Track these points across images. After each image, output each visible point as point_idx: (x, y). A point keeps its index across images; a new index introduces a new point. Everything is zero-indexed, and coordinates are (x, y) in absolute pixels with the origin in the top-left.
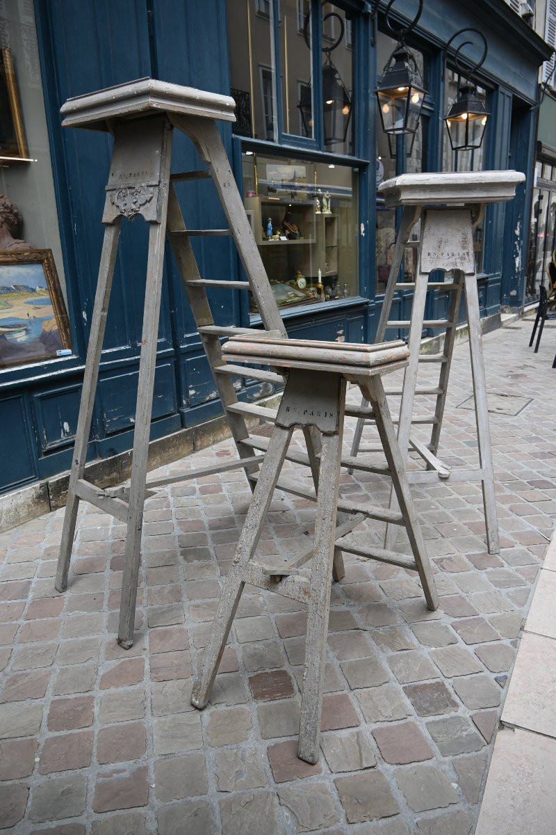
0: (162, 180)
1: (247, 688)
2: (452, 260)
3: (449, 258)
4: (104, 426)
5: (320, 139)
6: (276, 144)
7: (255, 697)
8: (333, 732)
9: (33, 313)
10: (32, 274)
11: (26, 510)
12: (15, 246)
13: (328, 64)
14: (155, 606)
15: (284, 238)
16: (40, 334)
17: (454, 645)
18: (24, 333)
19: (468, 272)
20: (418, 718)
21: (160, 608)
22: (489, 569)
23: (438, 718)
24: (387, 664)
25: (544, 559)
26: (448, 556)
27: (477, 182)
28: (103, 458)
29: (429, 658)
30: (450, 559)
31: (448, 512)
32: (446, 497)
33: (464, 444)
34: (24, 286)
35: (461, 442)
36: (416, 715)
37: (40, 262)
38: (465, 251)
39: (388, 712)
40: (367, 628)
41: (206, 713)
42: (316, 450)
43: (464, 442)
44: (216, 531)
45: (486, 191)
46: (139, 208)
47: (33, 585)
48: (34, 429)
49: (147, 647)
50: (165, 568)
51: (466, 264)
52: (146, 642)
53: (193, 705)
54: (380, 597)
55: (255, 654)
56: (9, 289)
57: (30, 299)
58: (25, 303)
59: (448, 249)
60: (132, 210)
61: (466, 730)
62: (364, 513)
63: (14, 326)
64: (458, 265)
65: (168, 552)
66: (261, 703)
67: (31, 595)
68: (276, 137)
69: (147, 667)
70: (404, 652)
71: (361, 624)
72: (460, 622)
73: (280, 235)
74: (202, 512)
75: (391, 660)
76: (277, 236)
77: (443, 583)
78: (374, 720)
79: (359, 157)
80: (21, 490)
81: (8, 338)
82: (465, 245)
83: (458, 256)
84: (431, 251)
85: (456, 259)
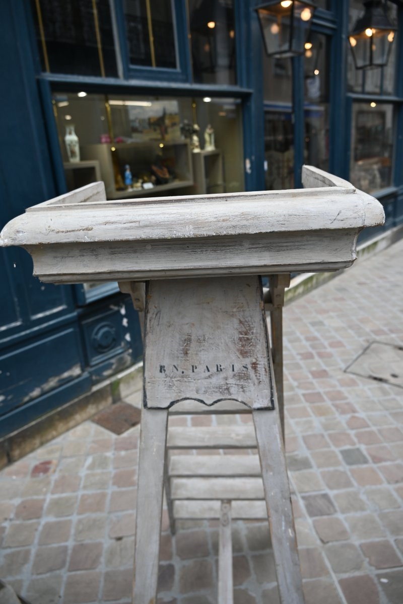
2: (217, 380)
3: (209, 377)
5: (186, 70)
6: (122, 82)
15: (148, 186)
19: (257, 405)
51: (252, 388)
59: (206, 357)
64: (232, 390)
68: (120, 72)
73: (144, 183)
76: (139, 184)
79: (241, 86)
82: (247, 348)
83: (230, 373)
84: (166, 362)
85: (226, 379)
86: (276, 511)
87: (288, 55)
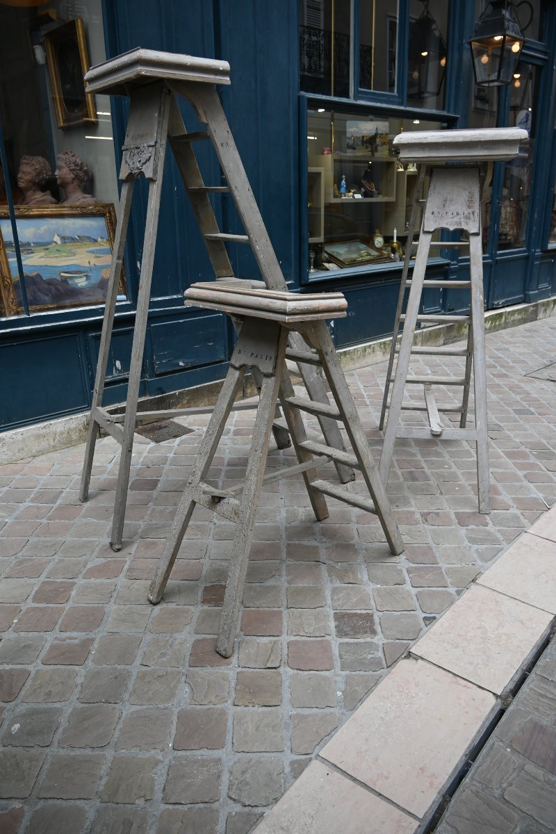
0: (159, 141)
1: (200, 594)
2: (456, 219)
3: (453, 217)
4: (154, 367)
5: (402, 94)
6: (351, 101)
7: (203, 602)
8: (255, 637)
9: (94, 261)
10: (95, 226)
11: (77, 434)
12: (82, 200)
13: (425, 14)
14: (154, 522)
15: (358, 196)
16: (99, 280)
17: (400, 586)
18: (85, 278)
19: (472, 232)
20: (335, 638)
21: (156, 524)
22: (471, 527)
23: (352, 641)
24: (330, 593)
25: (533, 524)
26: (436, 511)
27: (476, 140)
28: (151, 396)
29: (371, 593)
30: (437, 514)
31: (459, 473)
32: (464, 459)
33: (512, 412)
34: (88, 237)
35: (510, 409)
36: (334, 636)
37: (103, 215)
38: (470, 211)
39: (311, 630)
40: (327, 562)
41: (158, 608)
42: (286, 394)
43: (513, 410)
44: (232, 468)
45: (487, 149)
46: (142, 166)
47: (63, 495)
48: (88, 365)
49: (133, 552)
50: (174, 493)
51: (471, 223)
52: (133, 549)
53: (149, 600)
54: (352, 538)
55: (218, 570)
56: (73, 239)
57: (92, 249)
58: (87, 252)
59: (452, 208)
60: (138, 168)
61: (373, 654)
62: (328, 456)
63: (76, 273)
64: (462, 224)
65: (182, 480)
66: (206, 607)
67: (59, 502)
68: (352, 93)
69: (126, 567)
70: (351, 585)
71: (323, 558)
72: (416, 568)
73: (354, 193)
74: (228, 450)
75: (335, 591)
76: (351, 194)
77: (420, 533)
78: (295, 634)
79: (449, 112)
80: (73, 417)
81: (70, 282)
82: (471, 205)
83: (462, 216)
84: (435, 210)
85: (460, 218)
86: (476, 286)
87: (496, 84)
